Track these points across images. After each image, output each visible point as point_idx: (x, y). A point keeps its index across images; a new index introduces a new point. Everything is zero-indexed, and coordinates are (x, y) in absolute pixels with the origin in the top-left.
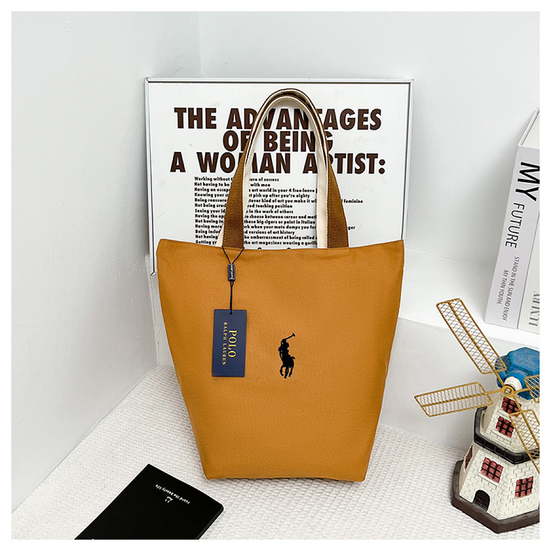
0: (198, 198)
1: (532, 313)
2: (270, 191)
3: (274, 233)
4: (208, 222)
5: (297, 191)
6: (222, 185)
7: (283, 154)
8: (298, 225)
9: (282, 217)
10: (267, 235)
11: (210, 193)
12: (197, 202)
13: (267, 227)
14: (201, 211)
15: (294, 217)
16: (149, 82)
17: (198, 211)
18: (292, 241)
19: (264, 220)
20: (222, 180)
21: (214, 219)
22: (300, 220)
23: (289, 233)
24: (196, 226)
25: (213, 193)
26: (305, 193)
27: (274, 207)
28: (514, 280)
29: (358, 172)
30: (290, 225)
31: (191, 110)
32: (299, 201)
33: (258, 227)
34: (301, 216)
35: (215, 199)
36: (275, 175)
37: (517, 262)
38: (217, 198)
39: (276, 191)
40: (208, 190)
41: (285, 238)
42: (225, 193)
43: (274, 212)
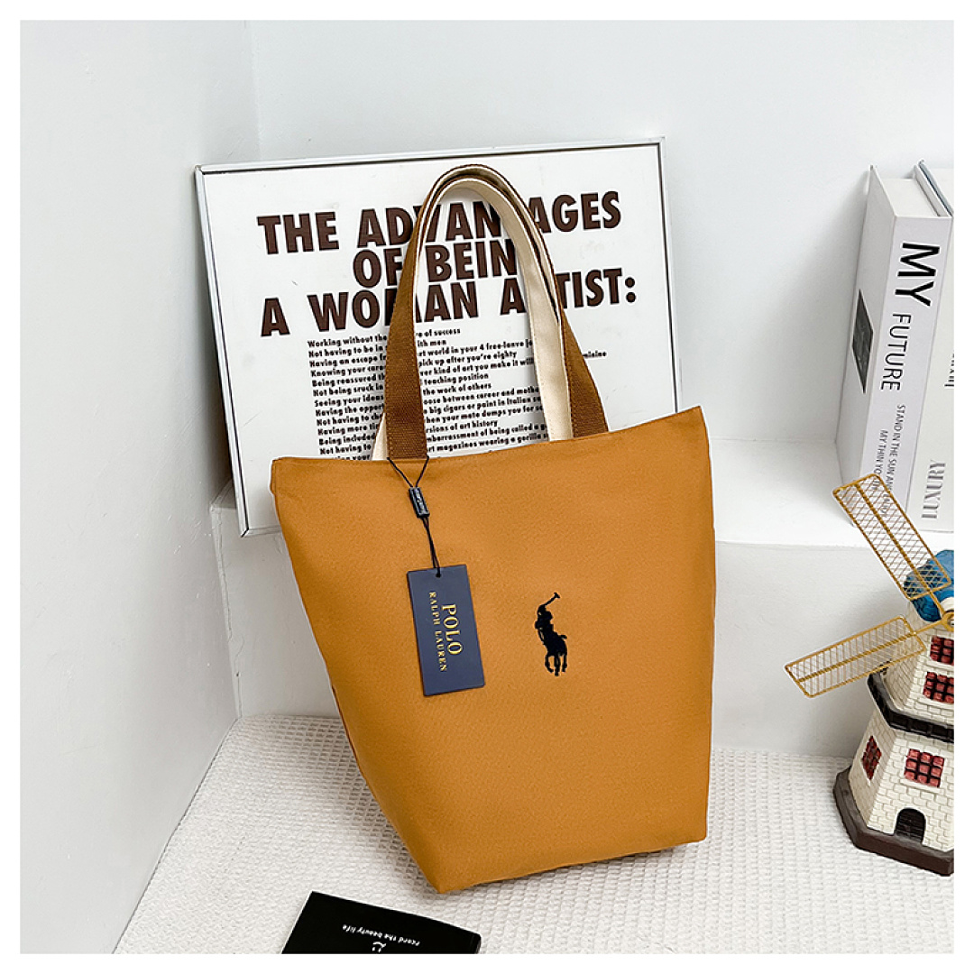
0: (319, 379)
1: (927, 497)
2: (447, 352)
3: (462, 427)
4: (340, 421)
5: (494, 347)
6: (360, 351)
7: (463, 283)
8: (501, 408)
9: (473, 397)
10: (451, 433)
11: (340, 367)
12: (317, 388)
13: (449, 419)
14: (326, 403)
15: (494, 395)
16: (204, 173)
17: (321, 404)
18: (494, 437)
19: (442, 405)
20: (358, 341)
21: (352, 415)
22: (504, 398)
23: (488, 424)
24: (320, 432)
25: (346, 367)
26: (508, 350)
27: (457, 380)
28: (898, 445)
29: (592, 302)
30: (489, 409)
31: (289, 218)
32: (499, 365)
33: (433, 420)
34: (506, 391)
35: (350, 377)
36: (453, 324)
37: (902, 414)
38: (354, 376)
39: (456, 351)
40: (335, 363)
41: (482, 434)
42: (366, 365)
43: (457, 390)
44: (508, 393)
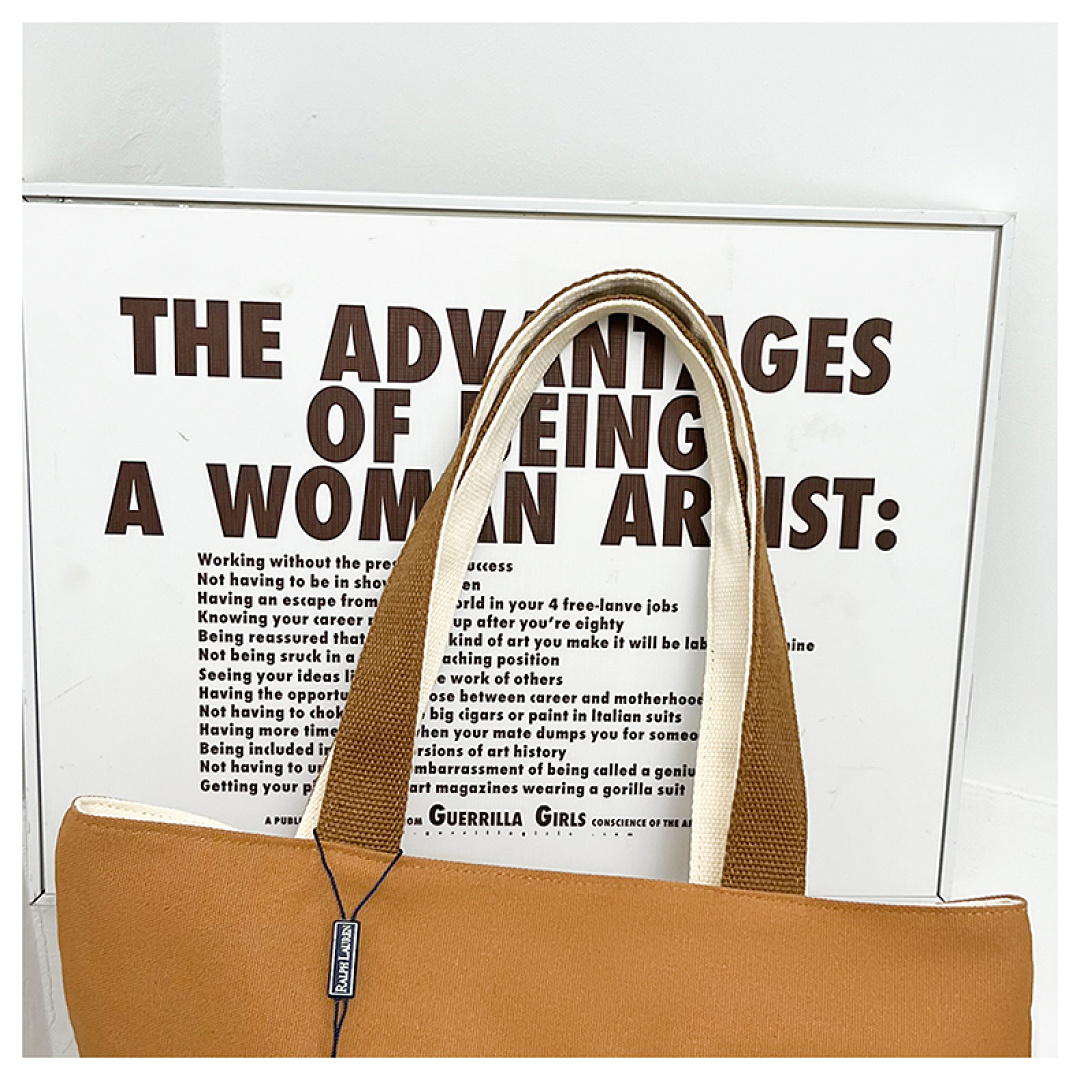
0: (212, 628)
2: (481, 605)
3: (491, 753)
4: (246, 713)
5: (580, 606)
6: (301, 583)
7: (532, 474)
8: (578, 726)
9: (521, 698)
10: (466, 760)
11: (257, 610)
12: (208, 645)
13: (467, 734)
14: (221, 676)
15: (566, 699)
17: (212, 676)
18: (556, 780)
19: (456, 707)
20: (300, 562)
21: (272, 704)
22: (587, 709)
23: (546, 753)
24: (204, 729)
25: (269, 611)
26: (608, 616)
27: (494, 662)
29: (800, 541)
30: (552, 726)
31: (185, 307)
33: (435, 733)
34: (591, 693)
35: (276, 632)
36: (498, 551)
38: (283, 629)
39: (500, 604)
40: (249, 601)
41: (532, 771)
42: (312, 612)
43: (491, 680)
44: (595, 699)
